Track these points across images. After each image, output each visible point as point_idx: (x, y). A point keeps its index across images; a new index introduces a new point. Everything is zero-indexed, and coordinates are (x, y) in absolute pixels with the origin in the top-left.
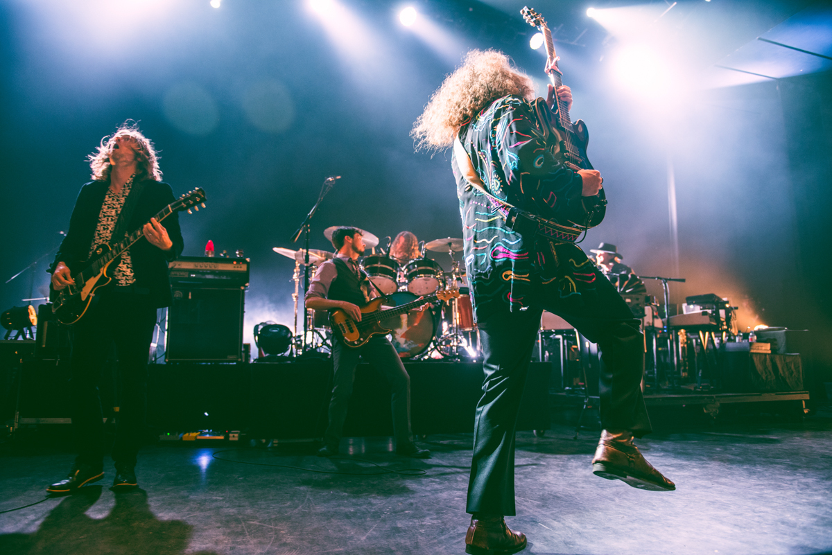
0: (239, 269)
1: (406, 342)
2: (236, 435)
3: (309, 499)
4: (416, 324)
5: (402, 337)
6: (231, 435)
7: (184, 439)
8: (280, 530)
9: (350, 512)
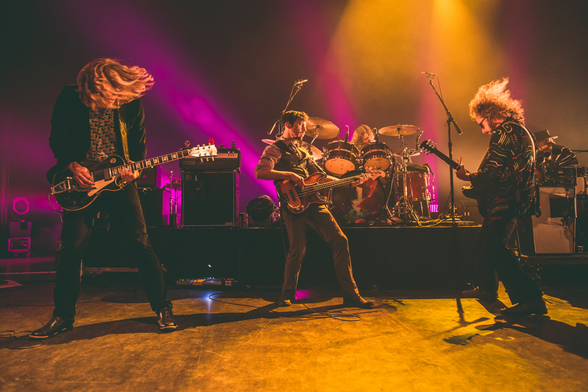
0: (232, 157)
1: (361, 211)
2: (230, 282)
3: (260, 334)
4: (370, 196)
5: (358, 206)
6: (226, 282)
7: (194, 284)
8: (225, 358)
9: (286, 347)
